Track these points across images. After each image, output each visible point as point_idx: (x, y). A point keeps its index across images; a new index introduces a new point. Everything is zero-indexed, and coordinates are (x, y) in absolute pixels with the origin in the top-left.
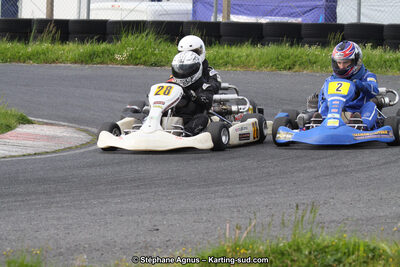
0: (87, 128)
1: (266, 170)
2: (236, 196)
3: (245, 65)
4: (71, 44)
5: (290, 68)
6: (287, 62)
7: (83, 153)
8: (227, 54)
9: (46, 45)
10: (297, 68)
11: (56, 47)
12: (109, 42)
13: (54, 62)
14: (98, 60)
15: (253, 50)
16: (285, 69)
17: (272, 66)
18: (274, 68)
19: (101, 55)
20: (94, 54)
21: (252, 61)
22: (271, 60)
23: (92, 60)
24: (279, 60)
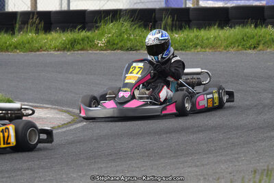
0: (68, 109)
1: (231, 141)
2: (203, 165)
3: (214, 47)
4: (53, 33)
5: (255, 48)
6: (252, 42)
7: (64, 132)
8: (197, 37)
9: (30, 35)
10: (261, 47)
11: (40, 37)
12: (89, 30)
13: (38, 50)
14: (79, 47)
15: (220, 32)
16: (250, 48)
17: (239, 46)
18: (240, 47)
19: (81, 42)
20: (75, 41)
21: (220, 42)
22: (237, 41)
23: (73, 47)
24: (244, 40)
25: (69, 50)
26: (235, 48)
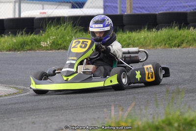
3: (143, 45)
4: (6, 36)
5: (179, 46)
6: (176, 41)
8: (129, 38)
10: (184, 45)
12: (36, 34)
14: (28, 47)
15: (149, 34)
16: (175, 46)
18: (167, 45)
19: (30, 43)
20: (25, 43)
21: (149, 41)
22: (164, 40)
23: (23, 48)
24: (170, 40)
25: (19, 51)
26: (162, 47)
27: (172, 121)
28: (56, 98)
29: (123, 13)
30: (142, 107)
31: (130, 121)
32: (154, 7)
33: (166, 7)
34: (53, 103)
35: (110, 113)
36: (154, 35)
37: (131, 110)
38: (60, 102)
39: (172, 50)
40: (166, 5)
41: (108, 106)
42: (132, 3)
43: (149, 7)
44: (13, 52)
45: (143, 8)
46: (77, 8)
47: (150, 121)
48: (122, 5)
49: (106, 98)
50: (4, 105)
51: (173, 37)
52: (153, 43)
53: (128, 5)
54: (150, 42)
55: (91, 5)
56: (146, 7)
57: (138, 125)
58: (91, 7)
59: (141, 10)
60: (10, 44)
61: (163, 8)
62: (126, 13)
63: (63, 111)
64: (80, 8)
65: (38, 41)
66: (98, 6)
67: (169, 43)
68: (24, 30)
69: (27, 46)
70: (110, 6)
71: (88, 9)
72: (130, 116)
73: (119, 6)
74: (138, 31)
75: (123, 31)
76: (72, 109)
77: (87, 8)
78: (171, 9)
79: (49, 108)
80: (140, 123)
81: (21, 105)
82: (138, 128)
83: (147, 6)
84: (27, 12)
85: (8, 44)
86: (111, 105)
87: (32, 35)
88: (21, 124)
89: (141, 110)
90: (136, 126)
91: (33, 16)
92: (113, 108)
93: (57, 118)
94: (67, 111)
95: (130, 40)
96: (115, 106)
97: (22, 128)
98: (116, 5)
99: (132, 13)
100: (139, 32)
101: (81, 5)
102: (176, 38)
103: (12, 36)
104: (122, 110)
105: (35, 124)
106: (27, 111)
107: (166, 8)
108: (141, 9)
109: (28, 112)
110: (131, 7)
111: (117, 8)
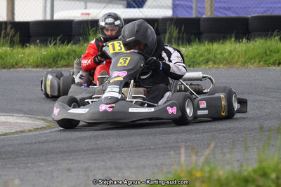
3: (229, 62)
4: (32, 47)
5: (279, 64)
6: (276, 56)
8: (209, 51)
9: (4, 49)
11: (15, 51)
12: (75, 43)
13: (13, 67)
14: (63, 62)
15: (237, 45)
16: (274, 64)
17: (260, 61)
18: (261, 64)
19: (66, 57)
20: (58, 56)
21: (237, 56)
22: (258, 55)
23: (56, 63)
24: (266, 55)
25: (50, 67)
26: (255, 64)
27: (267, 171)
28: (103, 135)
29: (200, 16)
30: (226, 150)
31: (207, 169)
32: (245, 8)
33: (262, 8)
34: (98, 142)
35: (180, 158)
36: (244, 48)
37: (208, 155)
38: (107, 141)
39: (269, 70)
40: (262, 5)
41: (176, 148)
42: (214, 2)
43: (237, 8)
44: (42, 70)
45: (229, 9)
46: (134, 7)
47: (236, 170)
48: (199, 5)
49: (173, 137)
50: (28, 144)
51: (271, 51)
52: (242, 59)
53: (207, 5)
54: (239, 57)
55: (154, 3)
56: (233, 8)
57: (219, 176)
58: (155, 7)
59: (226, 12)
60: (38, 58)
61: (258, 10)
62: (204, 16)
63: (111, 154)
64: (139, 7)
65: (78, 53)
66: (165, 5)
67: (266, 59)
68: (59, 38)
69: (62, 60)
70: (181, 5)
71: (149, 10)
72: (207, 162)
73: (194, 6)
74: (221, 41)
75: (200, 41)
76: (124, 152)
77: (149, 7)
78: (269, 10)
79: (92, 149)
80: (221, 173)
81: (51, 144)
82: (219, 180)
83: (234, 6)
84: (62, 12)
85: (36, 57)
86: (180, 147)
87: (70, 44)
88: (52, 172)
89: (224, 154)
90: (215, 177)
91: (71, 18)
92: (183, 151)
93: (103, 163)
94: (118, 155)
95: (209, 54)
96: (187, 148)
97: (53, 177)
98: (191, 4)
99: (213, 16)
100: (223, 43)
101: (141, 4)
102: (275, 53)
103: (41, 47)
104: (196, 153)
105: (71, 172)
106: (61, 152)
107: (262, 10)
108: (226, 10)
109: (62, 155)
110: (211, 7)
111: (191, 8)
